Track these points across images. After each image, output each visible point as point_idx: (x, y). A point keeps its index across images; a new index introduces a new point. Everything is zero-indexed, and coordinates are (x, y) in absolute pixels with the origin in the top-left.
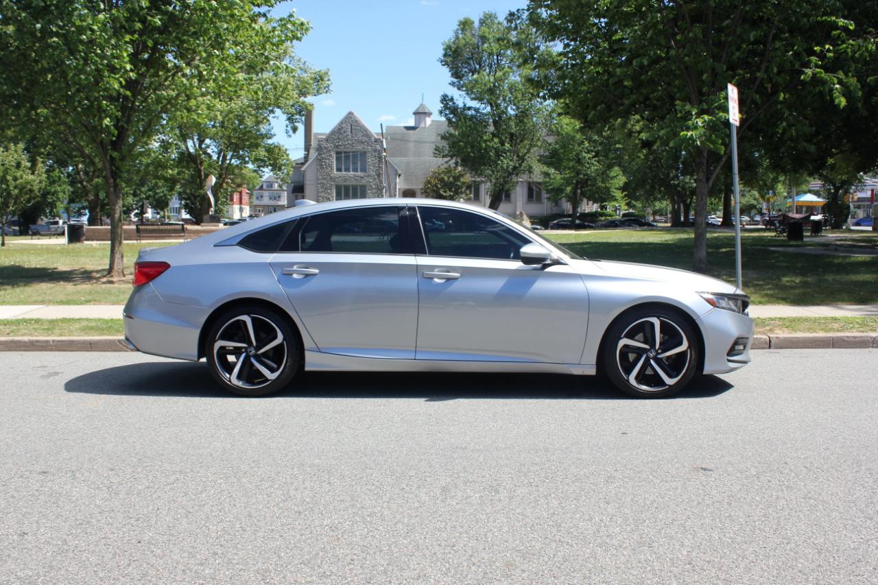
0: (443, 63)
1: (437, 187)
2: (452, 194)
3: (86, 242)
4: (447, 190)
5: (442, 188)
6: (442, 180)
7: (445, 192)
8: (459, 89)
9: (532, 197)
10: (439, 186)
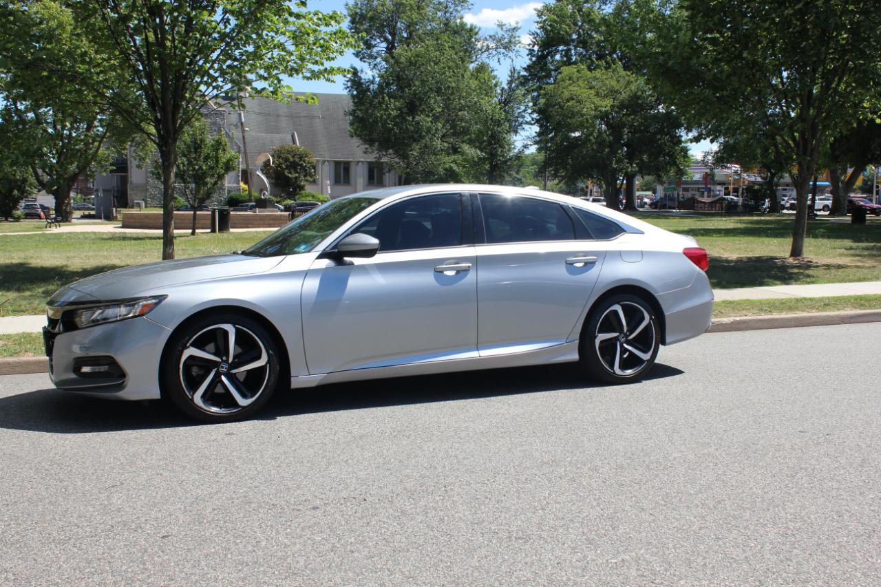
0: (353, 31)
1: (281, 167)
2: (297, 175)
3: (232, 230)
4: (293, 171)
5: (286, 169)
6: (286, 160)
7: (291, 173)
8: (361, 60)
9: (373, 179)
10: (284, 167)
